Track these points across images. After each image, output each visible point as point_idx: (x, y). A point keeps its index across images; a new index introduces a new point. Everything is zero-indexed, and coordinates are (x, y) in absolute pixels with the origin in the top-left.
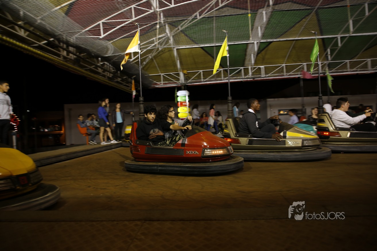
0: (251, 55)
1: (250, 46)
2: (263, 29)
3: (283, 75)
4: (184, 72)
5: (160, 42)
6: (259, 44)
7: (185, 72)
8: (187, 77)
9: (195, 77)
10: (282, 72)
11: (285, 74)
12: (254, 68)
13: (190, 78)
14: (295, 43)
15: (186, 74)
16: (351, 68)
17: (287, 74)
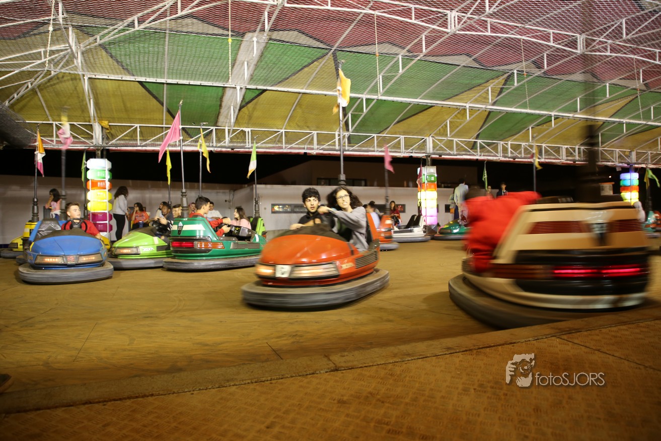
0: (229, 108)
1: (229, 93)
2: (252, 67)
3: (281, 148)
4: (103, 124)
5: (53, 60)
6: (244, 90)
7: (105, 123)
8: (108, 134)
9: (125, 136)
10: (280, 141)
11: (284, 146)
12: (234, 131)
13: (113, 137)
14: (301, 97)
15: (107, 129)
16: (379, 146)
17: (287, 146)
